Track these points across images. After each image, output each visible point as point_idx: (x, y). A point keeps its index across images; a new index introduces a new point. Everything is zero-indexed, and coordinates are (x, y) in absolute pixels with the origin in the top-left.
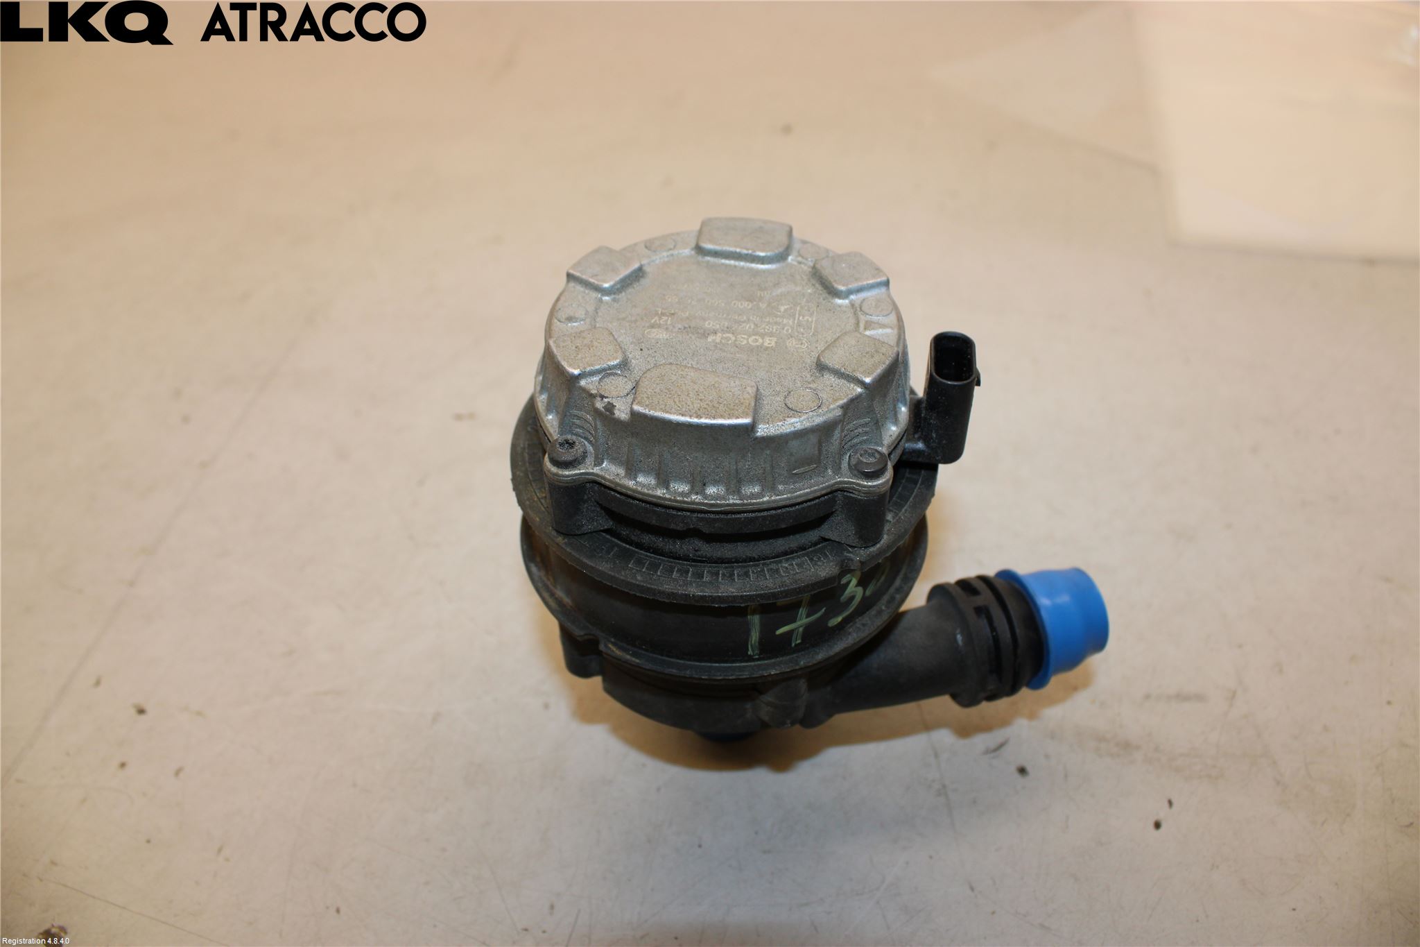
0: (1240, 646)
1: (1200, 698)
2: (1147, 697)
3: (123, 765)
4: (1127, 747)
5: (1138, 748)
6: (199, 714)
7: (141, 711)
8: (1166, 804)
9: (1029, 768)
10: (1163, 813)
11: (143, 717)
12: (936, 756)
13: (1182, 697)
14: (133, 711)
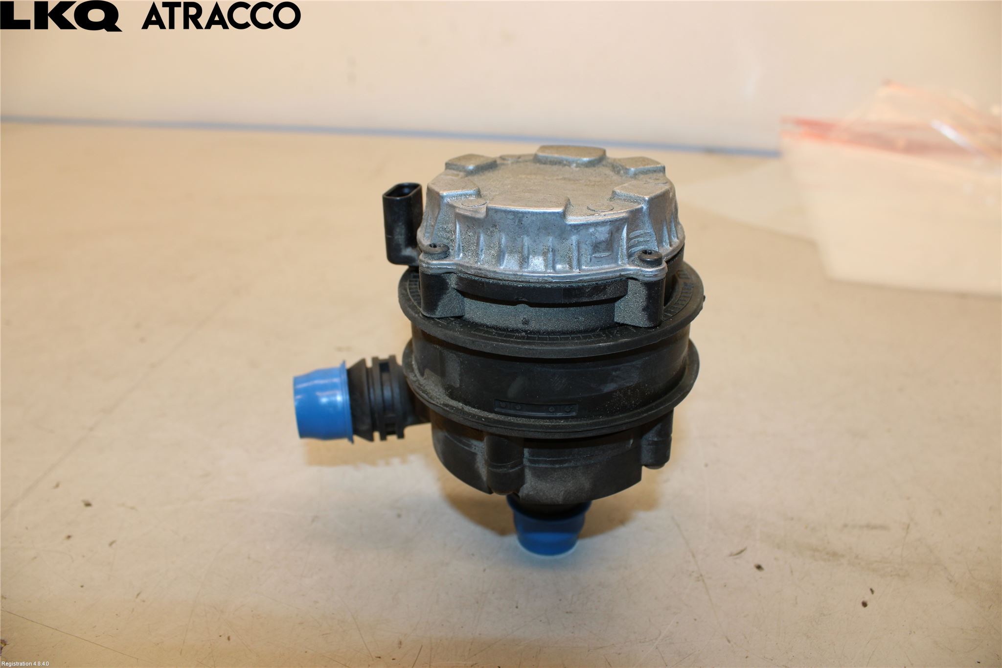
0: (908, 498)
1: (883, 527)
2: (845, 526)
3: (69, 537)
4: (834, 555)
5: (843, 556)
6: (132, 508)
7: (88, 505)
8: (870, 592)
9: (763, 566)
10: (868, 597)
11: (89, 508)
12: (694, 556)
13: (870, 527)
14: (82, 505)
